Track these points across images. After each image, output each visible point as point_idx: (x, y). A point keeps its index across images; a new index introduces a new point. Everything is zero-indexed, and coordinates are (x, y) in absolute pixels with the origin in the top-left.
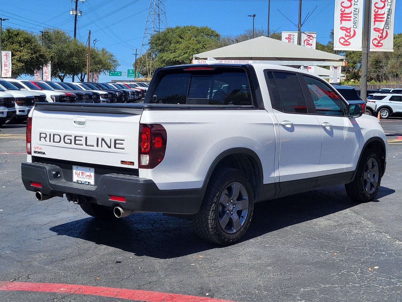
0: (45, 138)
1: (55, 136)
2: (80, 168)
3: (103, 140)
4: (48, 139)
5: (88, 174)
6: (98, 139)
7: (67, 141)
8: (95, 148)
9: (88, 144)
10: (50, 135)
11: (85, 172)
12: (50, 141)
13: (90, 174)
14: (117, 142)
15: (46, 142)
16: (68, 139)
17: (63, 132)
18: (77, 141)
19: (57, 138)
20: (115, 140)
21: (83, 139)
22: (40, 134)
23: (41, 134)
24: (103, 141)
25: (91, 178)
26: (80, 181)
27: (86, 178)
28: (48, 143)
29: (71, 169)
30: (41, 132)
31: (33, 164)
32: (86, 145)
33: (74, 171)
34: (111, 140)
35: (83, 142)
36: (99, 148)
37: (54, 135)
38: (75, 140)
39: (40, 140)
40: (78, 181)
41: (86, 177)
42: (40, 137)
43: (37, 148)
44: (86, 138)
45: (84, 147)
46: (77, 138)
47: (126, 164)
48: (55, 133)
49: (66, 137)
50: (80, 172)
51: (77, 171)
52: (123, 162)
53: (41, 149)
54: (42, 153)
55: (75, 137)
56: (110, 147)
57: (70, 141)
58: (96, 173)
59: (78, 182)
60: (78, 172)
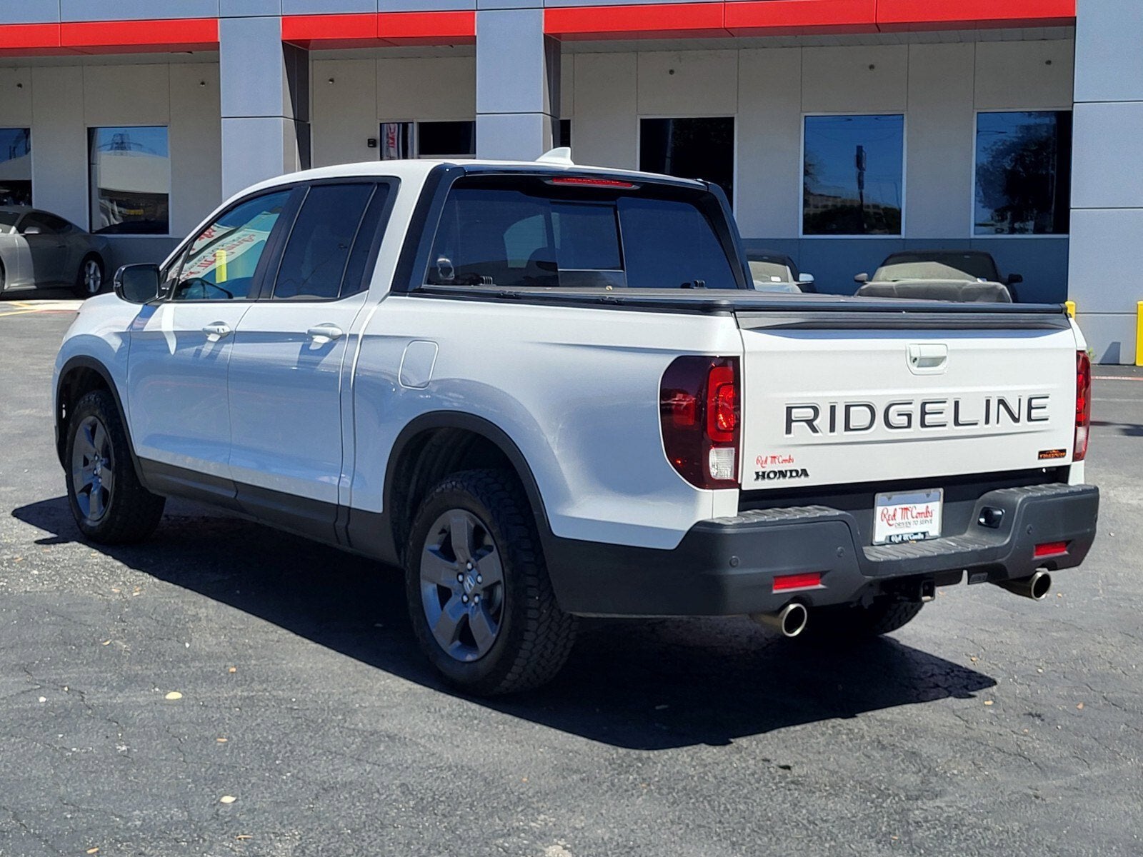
0: (810, 423)
1: (852, 409)
2: (896, 496)
3: (1001, 402)
4: (823, 422)
5: (921, 508)
6: (988, 402)
7: (894, 419)
8: (982, 428)
9: (961, 419)
10: (833, 409)
11: (912, 506)
12: (832, 429)
13: (927, 507)
14: (1034, 402)
15: (816, 435)
16: (899, 415)
17: (880, 396)
18: (927, 417)
19: (860, 417)
20: (1030, 400)
21: (950, 408)
22: (789, 410)
23: (794, 410)
24: (1001, 406)
25: (929, 519)
26: (898, 536)
27: (915, 523)
28: (824, 434)
29: (872, 506)
30: (792, 403)
31: (743, 520)
32: (957, 423)
33: (879, 510)
34: (1020, 400)
35: (948, 416)
36: (993, 427)
37: (848, 408)
38: (923, 413)
39: (788, 431)
40: (890, 537)
41: (915, 519)
42: (789, 421)
43: (769, 459)
44: (957, 403)
45: (951, 430)
46: (928, 406)
47: (1051, 458)
48: (850, 401)
49: (892, 409)
50: (896, 510)
51: (888, 507)
52: (1043, 454)
53: (790, 460)
54: (794, 474)
55: (924, 405)
56: (1016, 420)
57: (906, 418)
58: (946, 500)
59: (891, 540)
60: (891, 509)
